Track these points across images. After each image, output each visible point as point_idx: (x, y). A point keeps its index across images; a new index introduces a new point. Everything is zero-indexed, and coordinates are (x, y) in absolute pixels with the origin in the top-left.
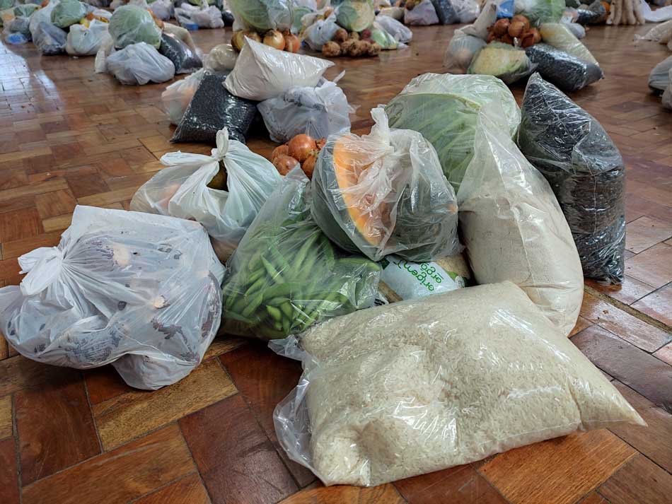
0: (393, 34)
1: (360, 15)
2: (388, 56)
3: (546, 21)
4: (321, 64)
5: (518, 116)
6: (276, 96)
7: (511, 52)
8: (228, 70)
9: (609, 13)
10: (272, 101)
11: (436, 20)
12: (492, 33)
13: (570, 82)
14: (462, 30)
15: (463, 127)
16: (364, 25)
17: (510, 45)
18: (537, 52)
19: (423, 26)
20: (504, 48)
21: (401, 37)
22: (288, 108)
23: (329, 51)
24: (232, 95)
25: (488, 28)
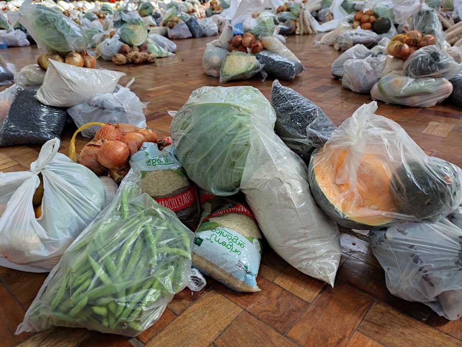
0: (163, 46)
1: (136, 34)
2: (162, 62)
3: (265, 35)
4: (115, 76)
5: (273, 113)
6: (82, 102)
7: (246, 57)
8: (39, 85)
9: (296, 27)
10: (80, 107)
11: (190, 35)
12: (232, 45)
13: (286, 75)
14: (212, 44)
15: (240, 126)
16: (141, 41)
17: (245, 53)
18: (263, 56)
19: (182, 39)
20: (242, 55)
21: (169, 48)
22: (94, 112)
23: (117, 61)
24: (44, 105)
25: (229, 42)
